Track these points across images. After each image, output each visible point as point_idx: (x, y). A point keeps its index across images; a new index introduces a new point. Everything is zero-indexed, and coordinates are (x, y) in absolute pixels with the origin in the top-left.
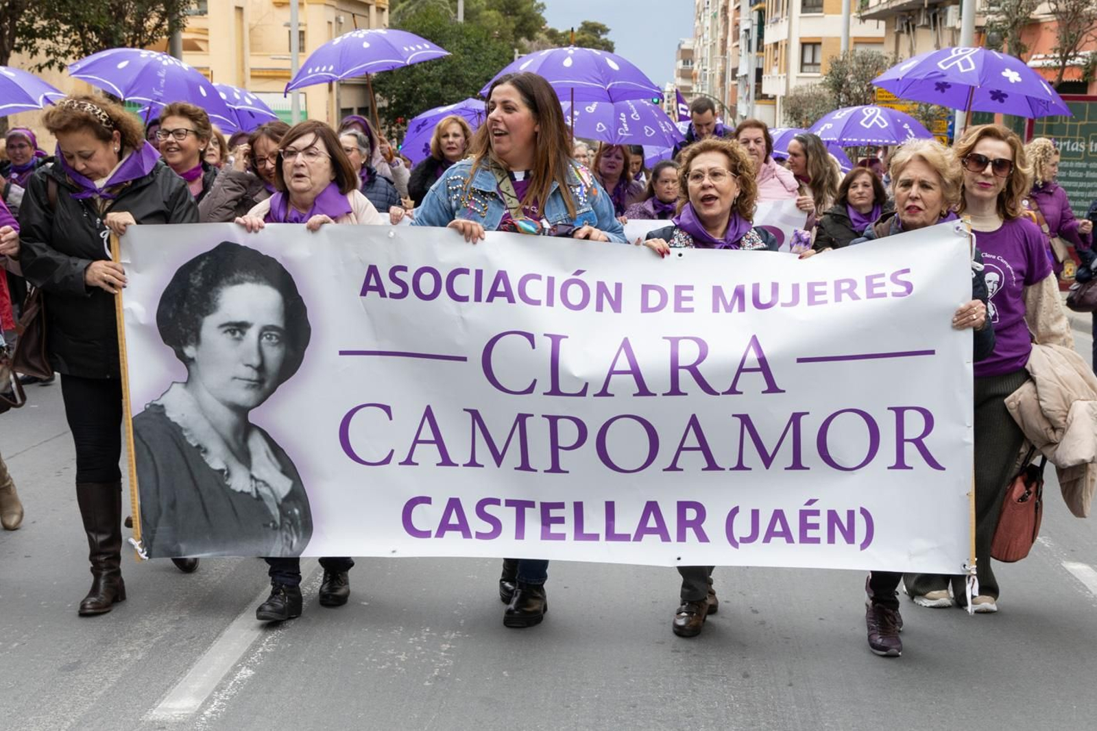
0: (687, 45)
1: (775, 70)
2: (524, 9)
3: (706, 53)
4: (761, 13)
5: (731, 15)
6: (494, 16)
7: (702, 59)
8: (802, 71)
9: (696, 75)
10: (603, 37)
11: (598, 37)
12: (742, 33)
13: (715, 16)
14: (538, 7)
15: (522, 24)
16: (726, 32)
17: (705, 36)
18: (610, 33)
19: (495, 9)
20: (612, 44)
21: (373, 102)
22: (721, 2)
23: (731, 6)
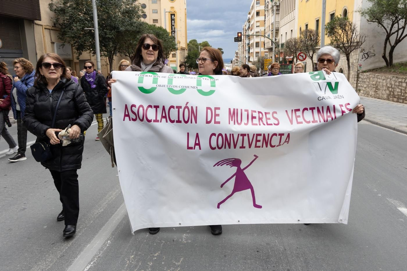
0: (237, 51)
1: (252, 57)
3: (240, 53)
4: (249, 47)
5: (244, 47)
8: (256, 57)
10: (222, 51)
12: (246, 50)
13: (242, 47)
20: (224, 52)
22: (243, 44)
23: (244, 45)
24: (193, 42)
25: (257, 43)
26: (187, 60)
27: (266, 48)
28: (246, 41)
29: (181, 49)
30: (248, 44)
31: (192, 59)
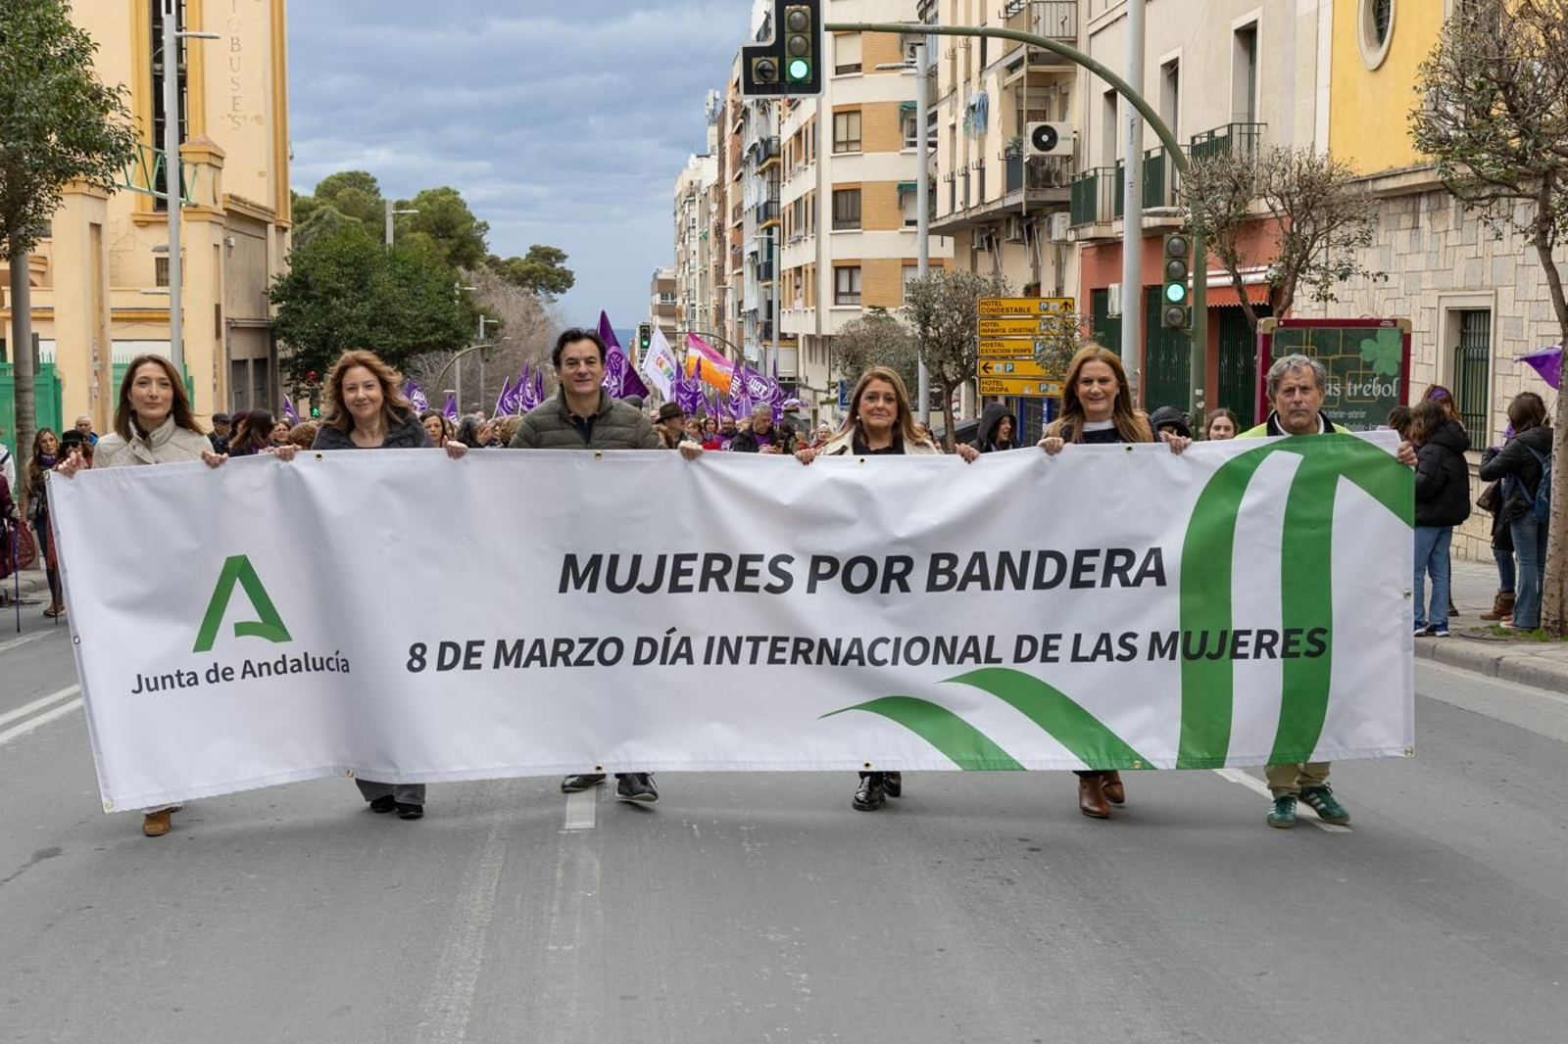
0: (666, 275)
2: (460, 230)
3: (695, 283)
4: (773, 232)
5: (728, 236)
6: (421, 239)
7: (689, 291)
8: (836, 303)
9: (680, 311)
10: (558, 265)
11: (553, 266)
12: (746, 256)
13: (705, 237)
14: (479, 227)
15: (458, 250)
16: (723, 257)
17: (692, 262)
18: (567, 260)
19: (423, 231)
20: (571, 273)
21: (274, 351)
22: (713, 219)
23: (729, 224)
24: (349, 190)
25: (842, 198)
26: (280, 309)
27: (940, 223)
28: (740, 194)
29: (232, 214)
30: (767, 211)
31: (326, 301)
